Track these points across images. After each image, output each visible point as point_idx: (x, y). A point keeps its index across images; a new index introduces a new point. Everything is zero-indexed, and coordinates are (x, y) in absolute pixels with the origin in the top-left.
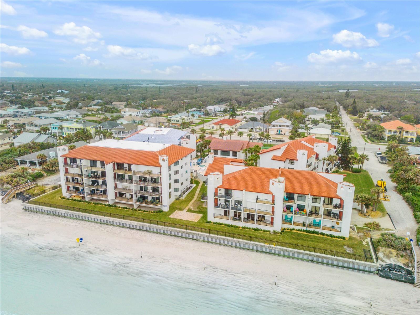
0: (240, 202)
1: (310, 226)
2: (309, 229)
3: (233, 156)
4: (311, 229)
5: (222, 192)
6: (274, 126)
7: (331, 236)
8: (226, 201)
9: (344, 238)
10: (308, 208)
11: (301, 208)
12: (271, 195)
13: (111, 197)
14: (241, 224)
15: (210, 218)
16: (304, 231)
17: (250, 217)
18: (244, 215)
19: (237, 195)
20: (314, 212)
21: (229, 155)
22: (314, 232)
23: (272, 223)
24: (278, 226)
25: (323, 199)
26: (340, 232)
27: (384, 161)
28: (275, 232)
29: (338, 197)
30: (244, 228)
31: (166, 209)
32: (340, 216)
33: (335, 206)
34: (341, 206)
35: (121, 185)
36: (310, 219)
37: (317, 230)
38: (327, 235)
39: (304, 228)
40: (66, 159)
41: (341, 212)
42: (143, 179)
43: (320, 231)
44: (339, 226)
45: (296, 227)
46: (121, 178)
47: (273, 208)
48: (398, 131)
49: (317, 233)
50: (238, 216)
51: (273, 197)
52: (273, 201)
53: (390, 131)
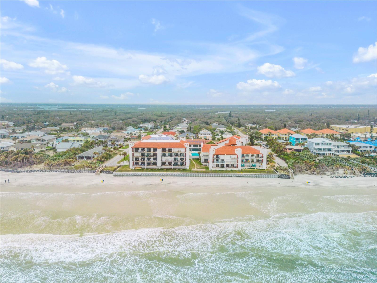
0: (223, 160)
1: (251, 167)
2: (251, 168)
3: (200, 147)
4: (252, 168)
5: (215, 156)
6: (201, 134)
7: (260, 169)
8: (217, 160)
9: (265, 169)
10: (250, 160)
11: (247, 160)
13: (159, 165)
14: (225, 169)
15: (211, 168)
16: (249, 169)
17: (228, 166)
18: (225, 165)
19: (222, 157)
20: (253, 161)
22: (253, 169)
23: (237, 167)
24: (240, 168)
25: (255, 155)
26: (263, 167)
27: (267, 147)
28: (239, 170)
29: (261, 154)
30: (227, 170)
31: (188, 168)
32: (262, 161)
33: (260, 157)
34: (262, 157)
35: (164, 159)
36: (251, 164)
37: (254, 168)
38: (259, 169)
39: (250, 168)
40: (133, 149)
41: (263, 160)
42: (176, 155)
43: (255, 168)
44: (262, 165)
45: (246, 168)
46: (164, 155)
47: (238, 160)
48: (269, 134)
49: (255, 169)
50: (222, 166)
51: (237, 156)
52: (237, 158)
53: (265, 134)
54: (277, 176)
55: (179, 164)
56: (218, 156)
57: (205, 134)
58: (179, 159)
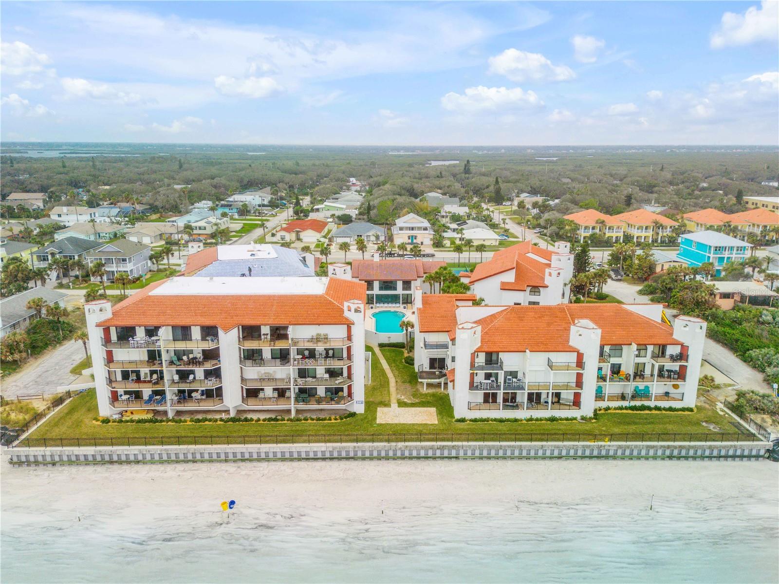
0: (514, 374)
1: (634, 397)
2: (633, 403)
3: (404, 289)
4: (638, 403)
5: (481, 359)
6: (401, 229)
7: (671, 409)
8: (488, 376)
9: (691, 410)
10: (628, 368)
11: (616, 370)
12: (576, 354)
14: (522, 414)
15: (460, 410)
16: (626, 408)
17: (535, 399)
18: (522, 397)
19: (509, 361)
20: (639, 374)
21: (395, 289)
22: (643, 408)
23: (577, 403)
24: (588, 406)
25: (650, 348)
26: (682, 400)
27: (619, 277)
28: (583, 418)
29: (676, 343)
32: (681, 375)
33: (673, 359)
34: (682, 356)
35: (253, 372)
36: (630, 387)
37: (646, 403)
38: (665, 409)
39: (625, 404)
40: (107, 331)
41: (683, 369)
42: (307, 353)
43: (652, 404)
44: (680, 390)
45: (614, 404)
46: (252, 356)
47: (579, 376)
48: (598, 226)
49: (649, 408)
50: (511, 401)
51: (580, 356)
52: (580, 363)
53: (586, 228)
54: (762, 452)
55: (321, 392)
56: (492, 359)
57: (413, 229)
58: (321, 371)
